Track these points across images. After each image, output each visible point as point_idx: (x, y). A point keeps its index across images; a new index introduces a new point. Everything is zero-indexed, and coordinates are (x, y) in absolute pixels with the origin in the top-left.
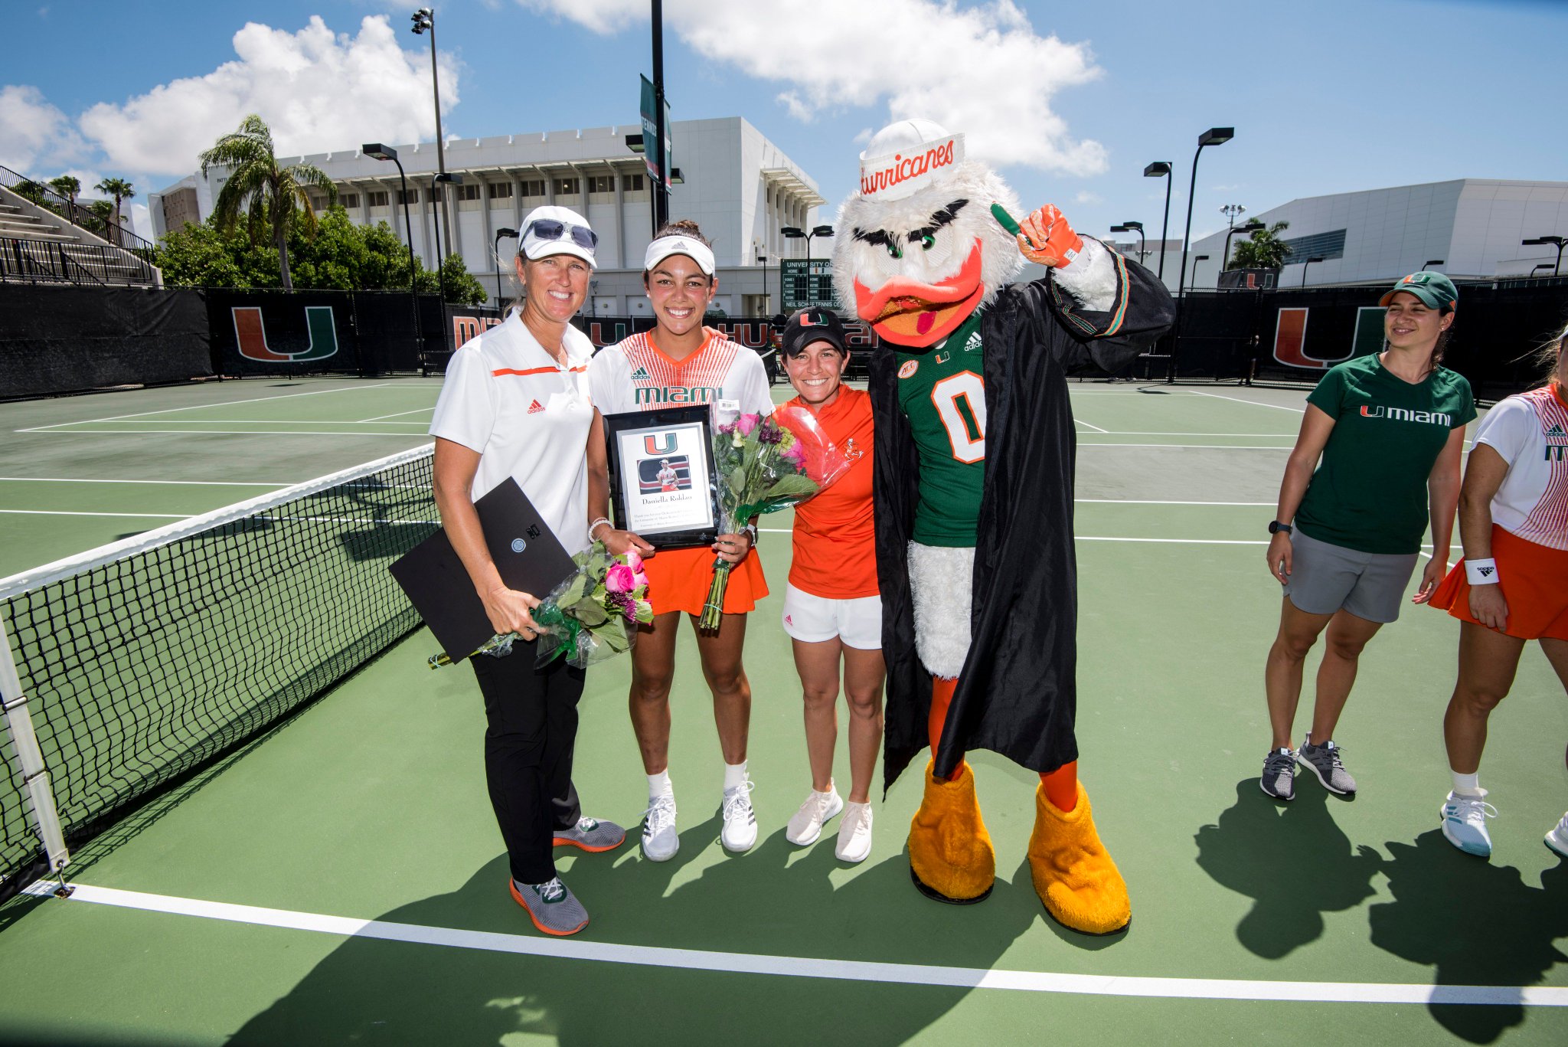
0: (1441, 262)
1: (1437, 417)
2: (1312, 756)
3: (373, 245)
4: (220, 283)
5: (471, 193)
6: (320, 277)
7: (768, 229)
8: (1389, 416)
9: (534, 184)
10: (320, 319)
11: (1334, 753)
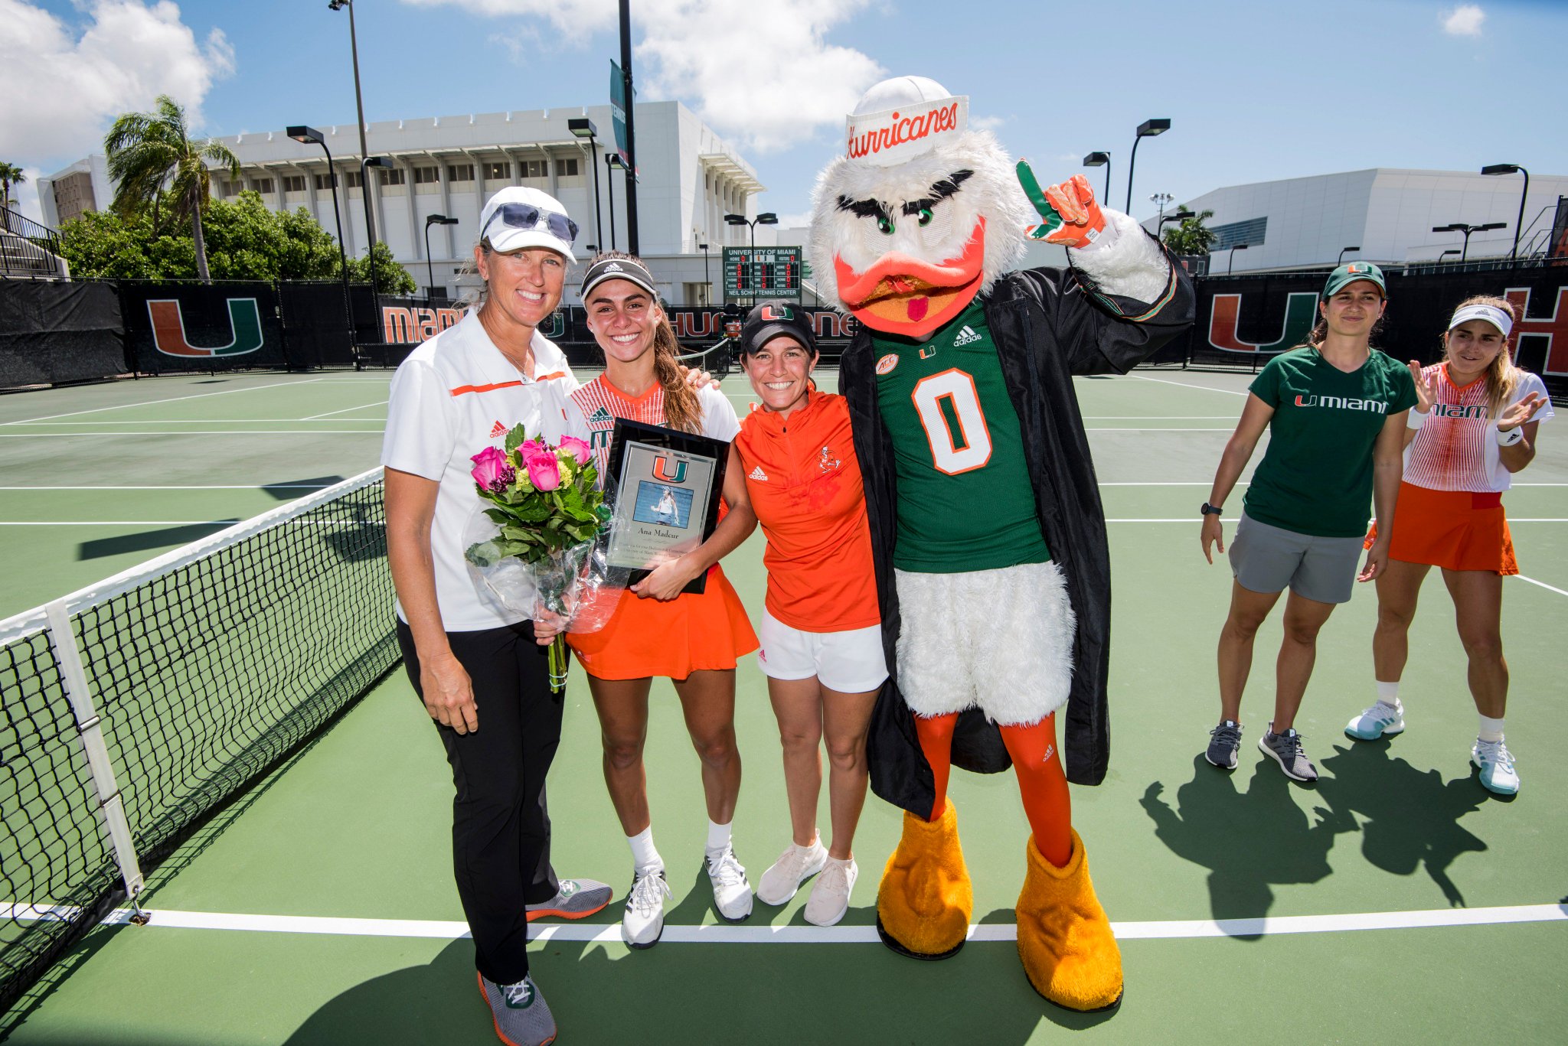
0: (1357, 249)
1: (1369, 405)
2: (1275, 744)
3: (293, 233)
4: (129, 275)
5: (395, 178)
6: (236, 267)
7: (708, 216)
8: (1322, 404)
9: (462, 168)
10: (243, 310)
11: (1296, 741)
